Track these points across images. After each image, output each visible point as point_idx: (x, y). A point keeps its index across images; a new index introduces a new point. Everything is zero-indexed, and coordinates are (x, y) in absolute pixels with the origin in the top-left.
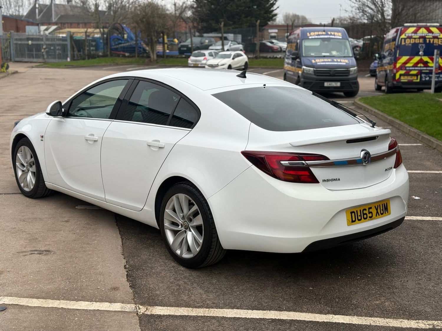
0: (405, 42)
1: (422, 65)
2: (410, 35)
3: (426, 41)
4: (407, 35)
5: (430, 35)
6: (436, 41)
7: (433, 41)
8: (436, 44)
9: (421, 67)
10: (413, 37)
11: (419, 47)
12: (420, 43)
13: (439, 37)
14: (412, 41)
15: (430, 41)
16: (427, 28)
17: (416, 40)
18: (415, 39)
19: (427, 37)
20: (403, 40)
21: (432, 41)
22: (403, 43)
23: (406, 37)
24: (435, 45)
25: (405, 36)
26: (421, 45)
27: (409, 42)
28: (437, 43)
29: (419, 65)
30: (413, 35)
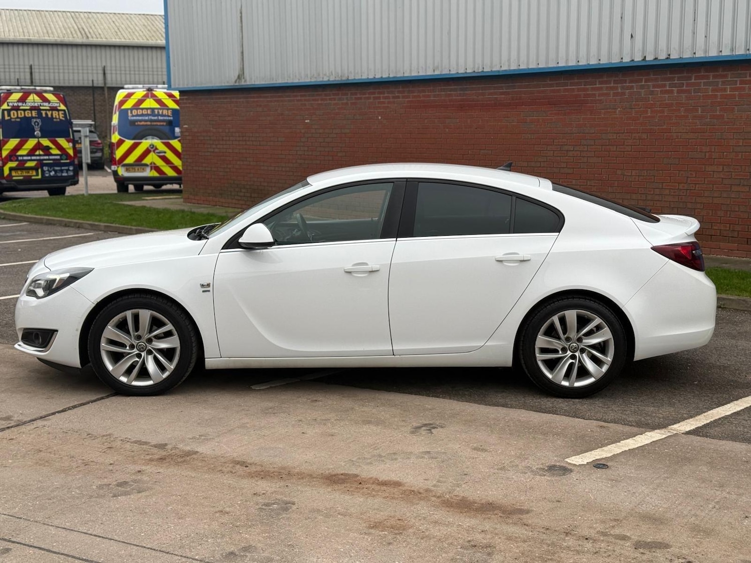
0: (9, 115)
1: (41, 153)
2: (16, 104)
3: (42, 114)
4: (11, 104)
5: (46, 106)
6: (55, 114)
7: (52, 115)
8: (56, 118)
9: (40, 155)
10: (21, 108)
11: (33, 124)
12: (32, 117)
13: (59, 108)
14: (21, 114)
15: (46, 114)
16: (40, 94)
17: (26, 112)
18: (24, 110)
19: (42, 108)
20: (6, 113)
21: (49, 114)
22: (7, 118)
23: (9, 108)
24: (55, 120)
25: (8, 105)
26: (35, 120)
27: (16, 116)
28: (58, 117)
29: (37, 153)
30: (20, 104)
